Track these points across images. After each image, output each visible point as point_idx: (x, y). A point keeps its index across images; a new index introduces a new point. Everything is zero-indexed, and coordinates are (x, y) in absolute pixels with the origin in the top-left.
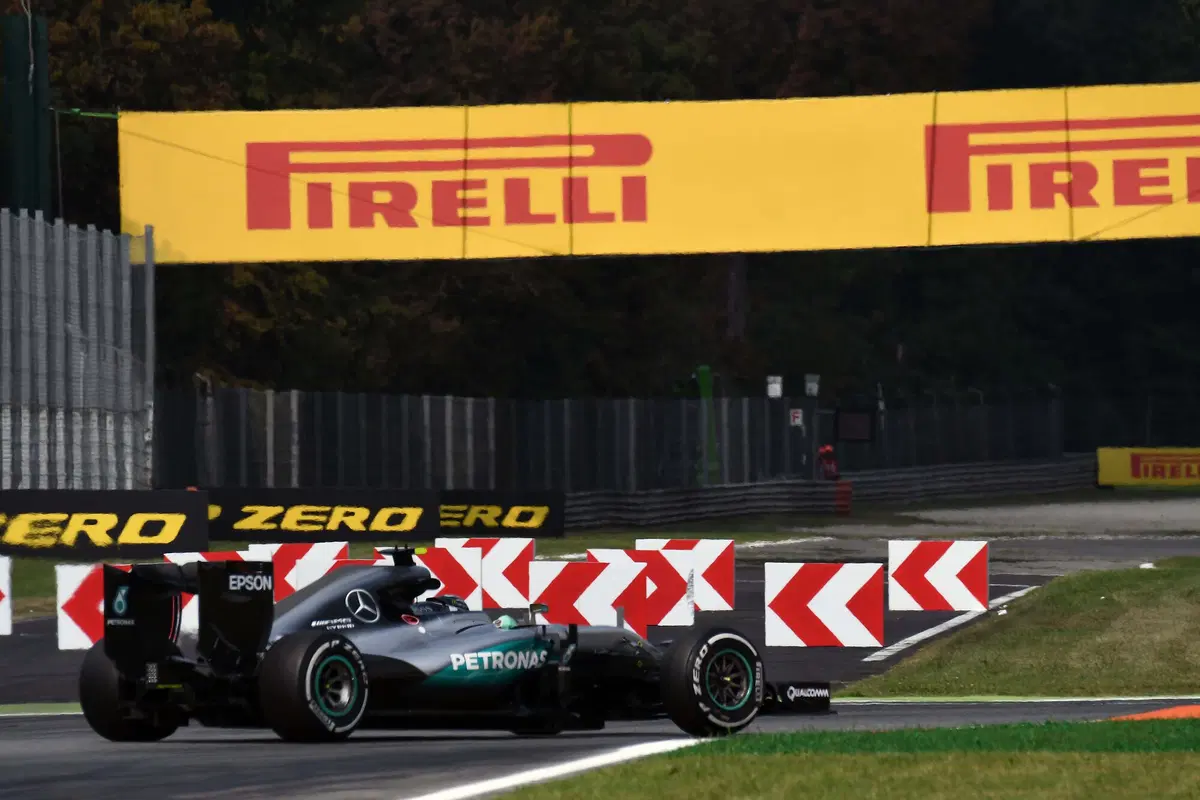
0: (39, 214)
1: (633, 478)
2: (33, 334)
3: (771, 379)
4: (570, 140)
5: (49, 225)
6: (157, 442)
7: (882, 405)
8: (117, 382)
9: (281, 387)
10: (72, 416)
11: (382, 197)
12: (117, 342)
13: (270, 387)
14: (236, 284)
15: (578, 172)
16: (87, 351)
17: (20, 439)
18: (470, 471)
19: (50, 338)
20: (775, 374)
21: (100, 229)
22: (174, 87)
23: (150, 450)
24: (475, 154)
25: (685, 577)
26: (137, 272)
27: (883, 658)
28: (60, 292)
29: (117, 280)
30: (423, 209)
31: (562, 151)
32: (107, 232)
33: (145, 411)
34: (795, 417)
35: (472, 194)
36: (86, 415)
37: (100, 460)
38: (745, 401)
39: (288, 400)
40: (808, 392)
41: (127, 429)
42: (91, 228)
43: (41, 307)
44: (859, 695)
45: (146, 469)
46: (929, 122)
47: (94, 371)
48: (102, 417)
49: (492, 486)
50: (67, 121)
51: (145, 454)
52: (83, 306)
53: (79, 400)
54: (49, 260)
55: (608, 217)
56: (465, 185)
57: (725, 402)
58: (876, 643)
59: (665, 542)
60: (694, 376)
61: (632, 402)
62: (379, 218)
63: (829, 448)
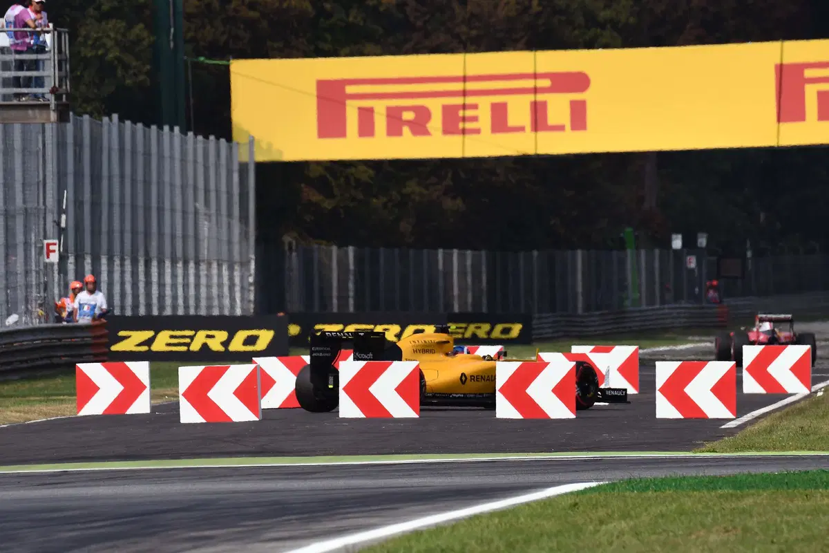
0: (177, 129)
1: (580, 305)
2: (173, 210)
3: (674, 236)
4: (535, 76)
5: (183, 136)
6: (256, 283)
7: (749, 254)
8: (230, 242)
9: (342, 245)
10: (200, 265)
11: (409, 116)
12: (230, 215)
13: (336, 244)
14: (312, 175)
15: (541, 97)
16: (210, 221)
17: (164, 280)
18: (470, 300)
19: (184, 212)
20: (677, 232)
21: (218, 138)
22: (269, 43)
23: (252, 288)
24: (470, 86)
25: (604, 372)
26: (243, 168)
27: (735, 426)
28: (191, 182)
29: (229, 172)
30: (436, 123)
31: (529, 84)
32: (223, 141)
33: (249, 262)
34: (690, 263)
35: (469, 113)
36: (209, 265)
37: (218, 296)
38: (657, 251)
39: (347, 253)
40: (699, 245)
41: (237, 274)
42: (212, 138)
43: (178, 191)
44: (714, 451)
45: (250, 301)
46: (778, 62)
47: (214, 234)
48: (220, 266)
49: (484, 310)
50: (197, 65)
51: (249, 290)
52: (207, 191)
53: (204, 253)
54: (183, 160)
55: (561, 128)
56: (464, 107)
57: (643, 252)
58: (731, 416)
59: (592, 347)
60: (622, 235)
61: (579, 253)
62: (406, 130)
63: (715, 283)
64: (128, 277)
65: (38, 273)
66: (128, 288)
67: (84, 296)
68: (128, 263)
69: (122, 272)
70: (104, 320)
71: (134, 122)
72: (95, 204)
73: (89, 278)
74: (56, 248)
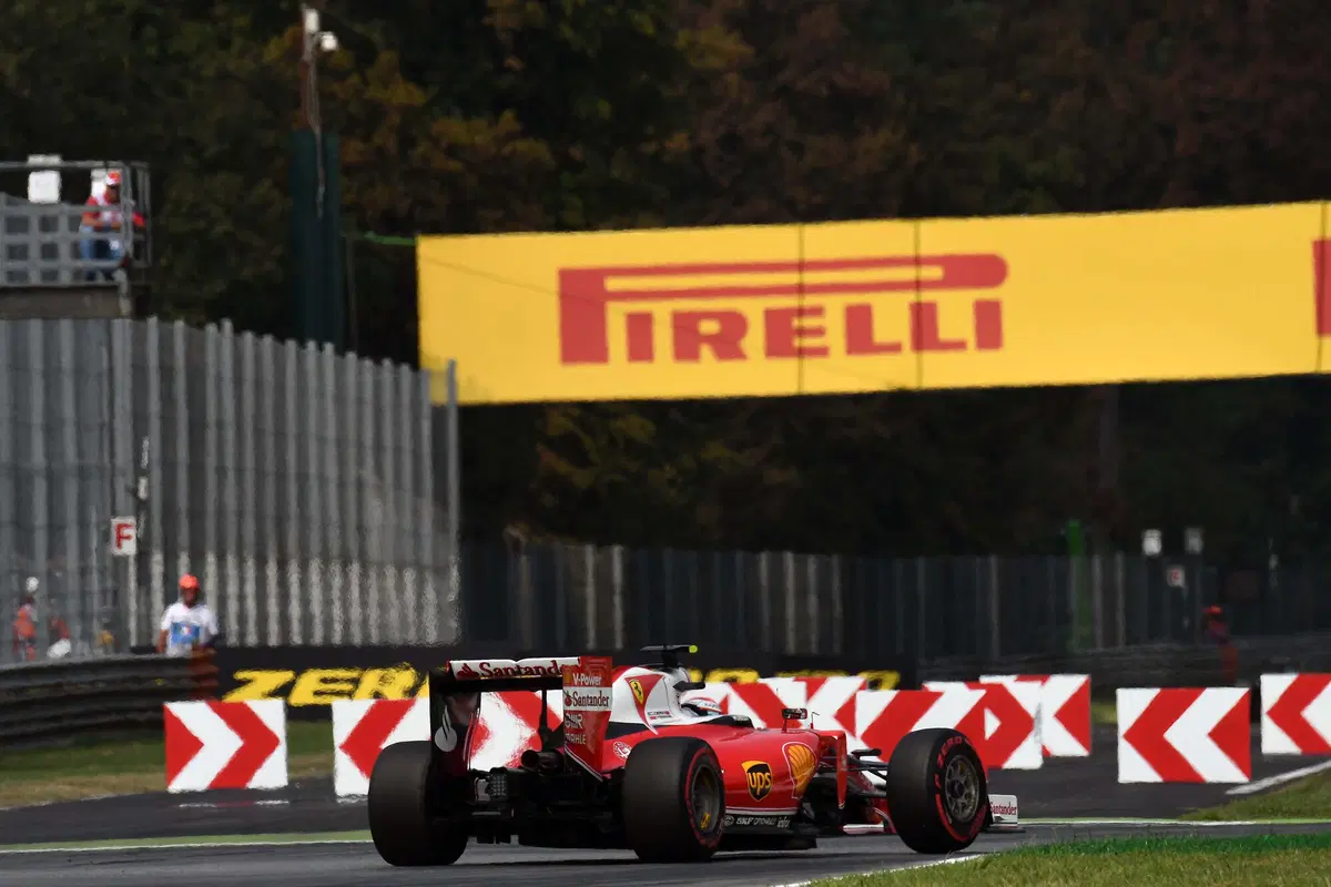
0: (329, 347)
1: (996, 645)
2: (323, 479)
3: (1147, 533)
4: (917, 261)
5: (339, 360)
8: (417, 535)
9: (602, 543)
10: (368, 569)
11: (709, 327)
12: (417, 490)
13: (592, 542)
14: (552, 431)
15: (927, 296)
16: (384, 502)
18: (814, 638)
19: (342, 485)
20: (1152, 527)
21: (396, 364)
22: (481, 212)
23: (454, 611)
24: (811, 278)
25: (1032, 712)
26: (439, 413)
27: (1247, 792)
28: (352, 433)
29: (416, 420)
30: (754, 339)
31: (908, 274)
32: (405, 369)
33: (448, 568)
34: (1175, 578)
35: (809, 322)
36: (382, 570)
38: (1120, 558)
39: (609, 560)
40: (1189, 549)
41: (429, 587)
42: (387, 363)
43: (331, 451)
46: (1316, 234)
47: (392, 521)
48: (399, 572)
49: (837, 651)
50: (363, 249)
51: (450, 614)
52: (378, 449)
53: (374, 551)
54: (340, 399)
55: (959, 345)
56: (801, 312)
57: (1097, 562)
60: (1062, 532)
61: (993, 560)
62: (706, 351)
63: (1216, 609)
64: (250, 588)
65: (102, 572)
66: (251, 604)
67: (178, 611)
68: (250, 564)
69: (241, 579)
70: (212, 652)
71: (260, 333)
72: (196, 469)
73: (186, 581)
74: (131, 532)
